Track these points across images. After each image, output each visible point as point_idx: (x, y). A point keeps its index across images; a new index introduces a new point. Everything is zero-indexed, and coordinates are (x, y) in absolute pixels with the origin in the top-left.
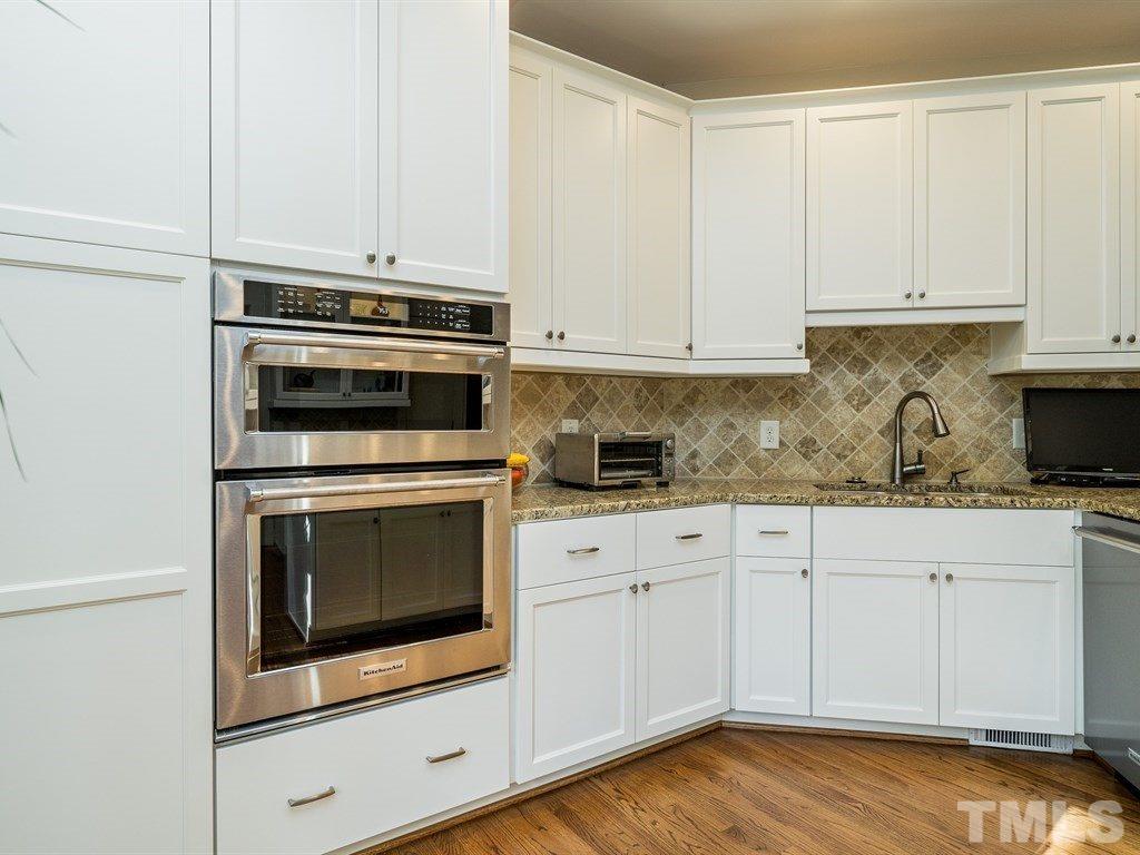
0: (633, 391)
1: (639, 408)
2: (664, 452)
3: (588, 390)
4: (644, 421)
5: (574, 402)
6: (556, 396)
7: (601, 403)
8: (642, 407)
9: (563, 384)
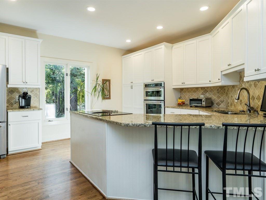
0: (216, 90)
1: (218, 93)
2: (203, 101)
3: (206, 90)
4: (220, 95)
5: (203, 92)
6: (199, 91)
7: (209, 92)
8: (219, 93)
9: (201, 89)
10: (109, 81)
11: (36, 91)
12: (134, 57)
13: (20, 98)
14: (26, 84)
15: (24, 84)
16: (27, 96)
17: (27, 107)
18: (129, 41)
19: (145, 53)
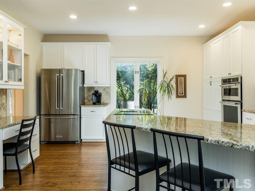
10: (185, 76)
11: (108, 89)
12: (213, 44)
13: (93, 96)
14: (97, 83)
15: (96, 83)
16: (97, 94)
17: (97, 103)
18: (202, 26)
19: (223, 38)
